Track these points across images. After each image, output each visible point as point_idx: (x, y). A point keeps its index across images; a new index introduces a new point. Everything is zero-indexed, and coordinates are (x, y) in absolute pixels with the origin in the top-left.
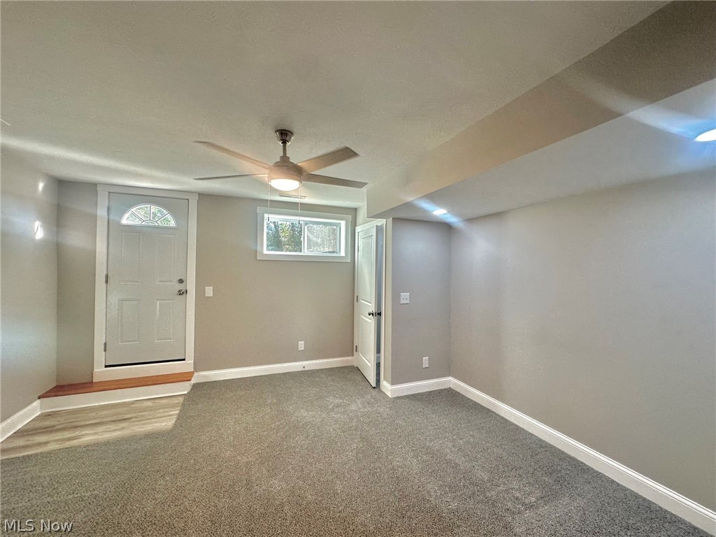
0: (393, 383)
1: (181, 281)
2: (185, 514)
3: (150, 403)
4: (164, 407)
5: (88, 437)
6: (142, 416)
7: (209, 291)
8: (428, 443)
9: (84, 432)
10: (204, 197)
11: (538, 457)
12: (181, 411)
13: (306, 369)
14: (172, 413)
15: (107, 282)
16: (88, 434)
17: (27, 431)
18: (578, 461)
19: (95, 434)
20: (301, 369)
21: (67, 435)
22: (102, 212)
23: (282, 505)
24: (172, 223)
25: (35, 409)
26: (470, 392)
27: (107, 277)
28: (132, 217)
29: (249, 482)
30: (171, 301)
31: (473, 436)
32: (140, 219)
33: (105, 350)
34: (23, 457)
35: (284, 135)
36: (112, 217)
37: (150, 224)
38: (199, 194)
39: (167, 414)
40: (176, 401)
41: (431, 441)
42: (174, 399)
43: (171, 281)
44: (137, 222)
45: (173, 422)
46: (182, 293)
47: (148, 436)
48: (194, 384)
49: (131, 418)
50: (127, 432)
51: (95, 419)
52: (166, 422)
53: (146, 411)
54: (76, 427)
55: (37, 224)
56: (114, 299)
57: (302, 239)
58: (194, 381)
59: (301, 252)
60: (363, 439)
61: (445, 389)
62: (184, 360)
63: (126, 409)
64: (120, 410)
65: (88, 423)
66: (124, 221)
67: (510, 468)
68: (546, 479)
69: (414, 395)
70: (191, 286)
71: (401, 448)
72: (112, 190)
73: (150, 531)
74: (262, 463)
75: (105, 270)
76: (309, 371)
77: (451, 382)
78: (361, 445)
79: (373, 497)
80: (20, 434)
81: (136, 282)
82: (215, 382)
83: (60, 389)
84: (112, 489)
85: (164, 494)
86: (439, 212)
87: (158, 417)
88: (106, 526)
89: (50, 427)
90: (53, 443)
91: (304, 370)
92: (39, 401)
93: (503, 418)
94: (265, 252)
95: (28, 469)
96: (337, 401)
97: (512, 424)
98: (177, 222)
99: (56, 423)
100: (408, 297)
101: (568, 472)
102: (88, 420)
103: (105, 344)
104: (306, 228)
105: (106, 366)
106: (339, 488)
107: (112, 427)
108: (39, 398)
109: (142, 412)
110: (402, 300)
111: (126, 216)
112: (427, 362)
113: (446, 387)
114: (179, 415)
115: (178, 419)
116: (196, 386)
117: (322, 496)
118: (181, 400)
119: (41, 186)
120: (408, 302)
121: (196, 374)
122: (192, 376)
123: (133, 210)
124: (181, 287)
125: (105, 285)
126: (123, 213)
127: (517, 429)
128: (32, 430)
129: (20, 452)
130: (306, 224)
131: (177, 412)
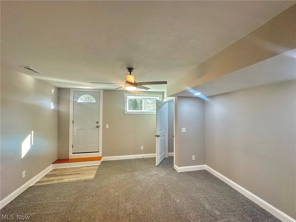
0: (179, 166)
1: (97, 123)
2: (95, 213)
3: (86, 168)
4: (91, 170)
5: (66, 179)
6: (84, 173)
7: (107, 126)
8: (192, 195)
9: (65, 177)
10: (105, 91)
11: (245, 207)
12: (97, 172)
13: (144, 157)
14: (94, 172)
15: (73, 123)
16: (66, 178)
17: (48, 175)
18: (266, 211)
19: (69, 178)
20: (142, 157)
21: (60, 178)
22: (71, 98)
23: (130, 214)
24: (95, 101)
25: (51, 168)
26: (214, 172)
27: (73, 121)
28: (81, 100)
29: (118, 203)
30: (94, 130)
31: (214, 193)
32: (84, 100)
33: (73, 148)
34: (47, 185)
35: (130, 70)
36: (75, 100)
37: (87, 102)
38: (104, 90)
39: (92, 173)
40: (95, 168)
41: (194, 193)
42: (95, 167)
43: (94, 123)
44: (82, 101)
45: (94, 176)
46: (98, 127)
47: (85, 181)
48: (102, 161)
49: (80, 173)
50: (78, 179)
51: (69, 173)
52: (91, 176)
53: (85, 171)
54: (63, 175)
55: (52, 104)
56: (75, 129)
57: (142, 105)
58: (102, 160)
59: (142, 110)
60: (165, 190)
61: (203, 170)
62: (98, 152)
63: (79, 169)
64: (77, 170)
65: (67, 174)
66: (79, 101)
67: (230, 210)
68: (248, 218)
69: (189, 172)
70: (101, 124)
71: (180, 195)
72: (75, 90)
73: (83, 217)
74: (124, 196)
75: (73, 119)
76: (145, 158)
77: (205, 167)
78: (163, 193)
79: (166, 216)
80: (47, 176)
81: (82, 123)
82: (109, 161)
83: (59, 161)
84: (72, 200)
85: (88, 204)
86: (198, 94)
87: (89, 174)
88: (69, 214)
89: (55, 174)
90: (56, 180)
91: (143, 158)
92: (52, 165)
93: (229, 186)
94: (128, 111)
95: (48, 189)
96: (155, 173)
97: (234, 189)
98: (96, 100)
99: (57, 173)
100: (185, 130)
101: (260, 216)
102: (67, 173)
103: (73, 145)
104: (143, 100)
105: (73, 153)
106: (152, 210)
107: (74, 176)
108: (52, 164)
109: (84, 171)
110: (182, 131)
111: (79, 99)
112: (194, 158)
113: (204, 169)
114: (96, 173)
115: (96, 175)
116: (103, 162)
117: (145, 213)
118: (97, 167)
119: (53, 91)
120: (185, 132)
121: (103, 158)
122: (101, 159)
123: (81, 97)
124: (97, 125)
125: (72, 124)
126: (78, 98)
127: (236, 192)
128: (50, 175)
129: (46, 183)
130: (143, 99)
131: (96, 172)
